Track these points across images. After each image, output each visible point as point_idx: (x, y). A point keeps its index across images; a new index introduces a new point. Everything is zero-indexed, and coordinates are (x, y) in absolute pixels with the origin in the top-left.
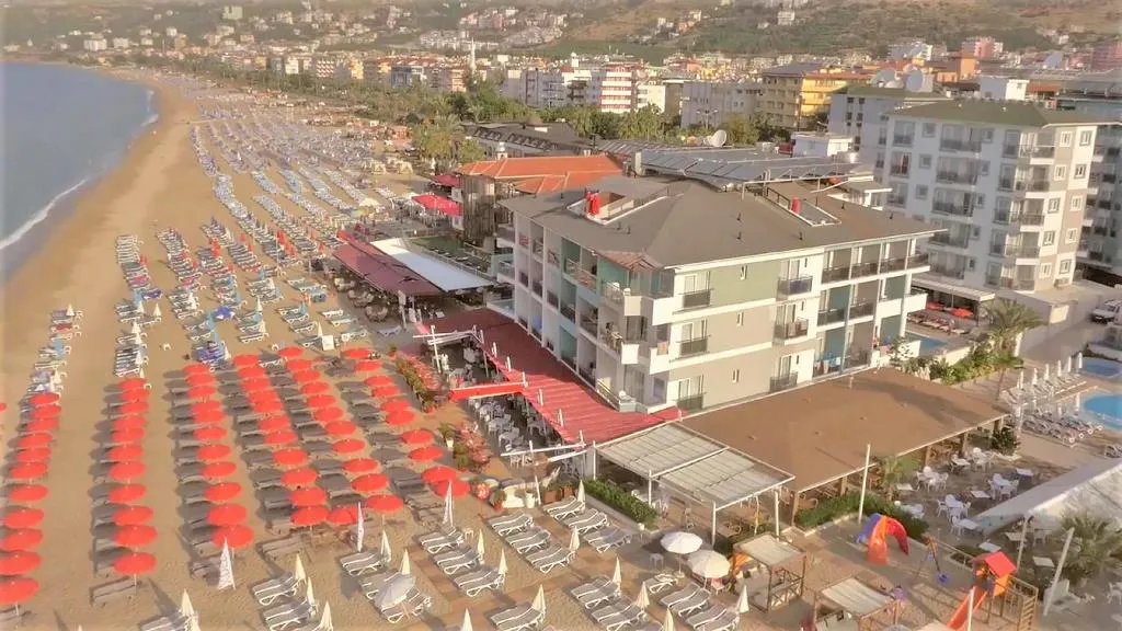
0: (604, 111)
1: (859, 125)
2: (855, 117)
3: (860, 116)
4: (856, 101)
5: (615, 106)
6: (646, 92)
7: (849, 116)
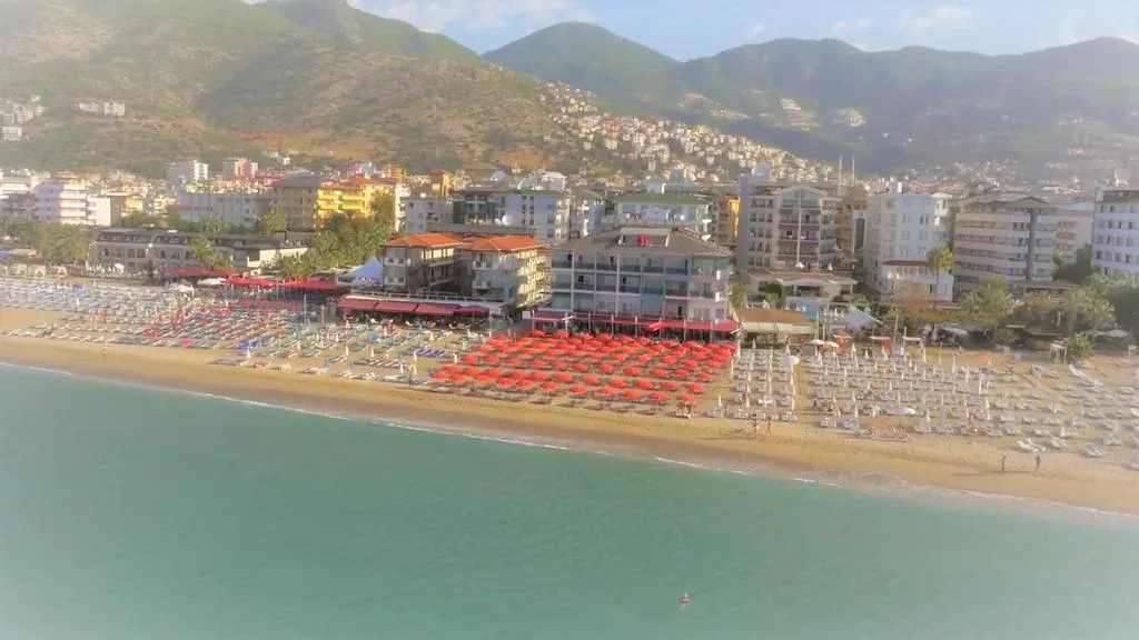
0: (63, 222)
1: (532, 213)
2: (528, 208)
3: (532, 208)
4: (528, 198)
5: (73, 218)
6: (94, 204)
7: (524, 208)
